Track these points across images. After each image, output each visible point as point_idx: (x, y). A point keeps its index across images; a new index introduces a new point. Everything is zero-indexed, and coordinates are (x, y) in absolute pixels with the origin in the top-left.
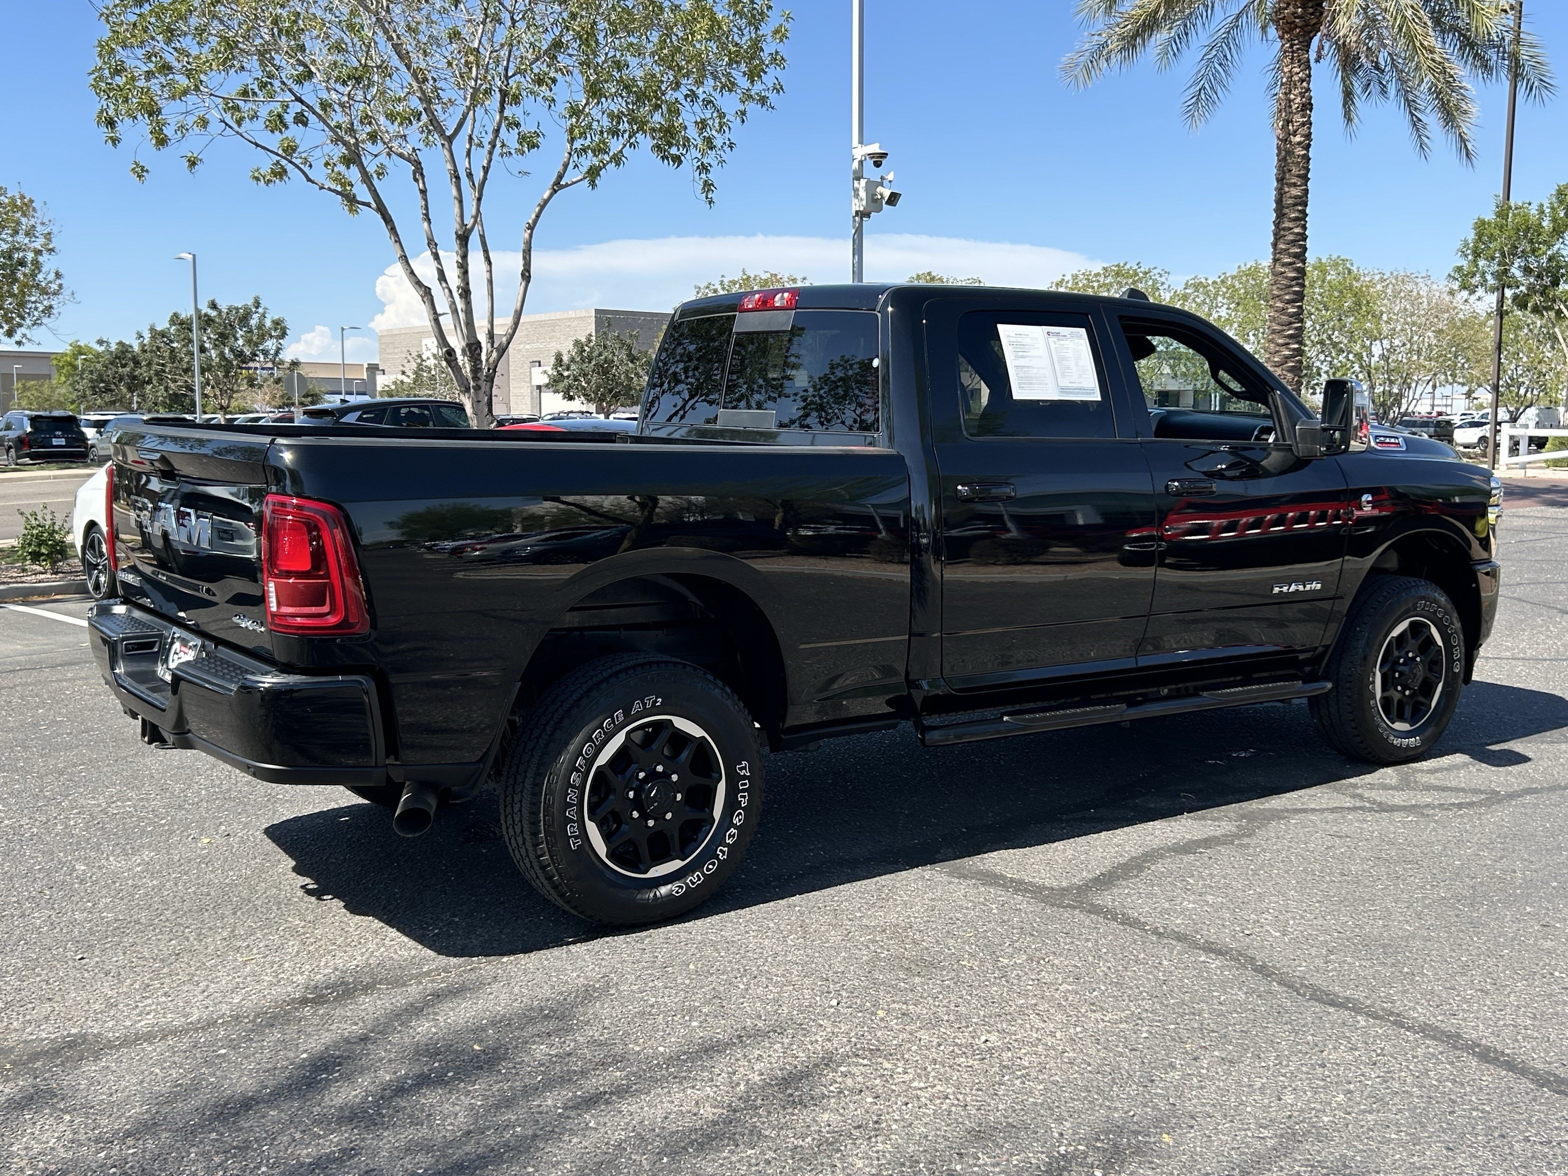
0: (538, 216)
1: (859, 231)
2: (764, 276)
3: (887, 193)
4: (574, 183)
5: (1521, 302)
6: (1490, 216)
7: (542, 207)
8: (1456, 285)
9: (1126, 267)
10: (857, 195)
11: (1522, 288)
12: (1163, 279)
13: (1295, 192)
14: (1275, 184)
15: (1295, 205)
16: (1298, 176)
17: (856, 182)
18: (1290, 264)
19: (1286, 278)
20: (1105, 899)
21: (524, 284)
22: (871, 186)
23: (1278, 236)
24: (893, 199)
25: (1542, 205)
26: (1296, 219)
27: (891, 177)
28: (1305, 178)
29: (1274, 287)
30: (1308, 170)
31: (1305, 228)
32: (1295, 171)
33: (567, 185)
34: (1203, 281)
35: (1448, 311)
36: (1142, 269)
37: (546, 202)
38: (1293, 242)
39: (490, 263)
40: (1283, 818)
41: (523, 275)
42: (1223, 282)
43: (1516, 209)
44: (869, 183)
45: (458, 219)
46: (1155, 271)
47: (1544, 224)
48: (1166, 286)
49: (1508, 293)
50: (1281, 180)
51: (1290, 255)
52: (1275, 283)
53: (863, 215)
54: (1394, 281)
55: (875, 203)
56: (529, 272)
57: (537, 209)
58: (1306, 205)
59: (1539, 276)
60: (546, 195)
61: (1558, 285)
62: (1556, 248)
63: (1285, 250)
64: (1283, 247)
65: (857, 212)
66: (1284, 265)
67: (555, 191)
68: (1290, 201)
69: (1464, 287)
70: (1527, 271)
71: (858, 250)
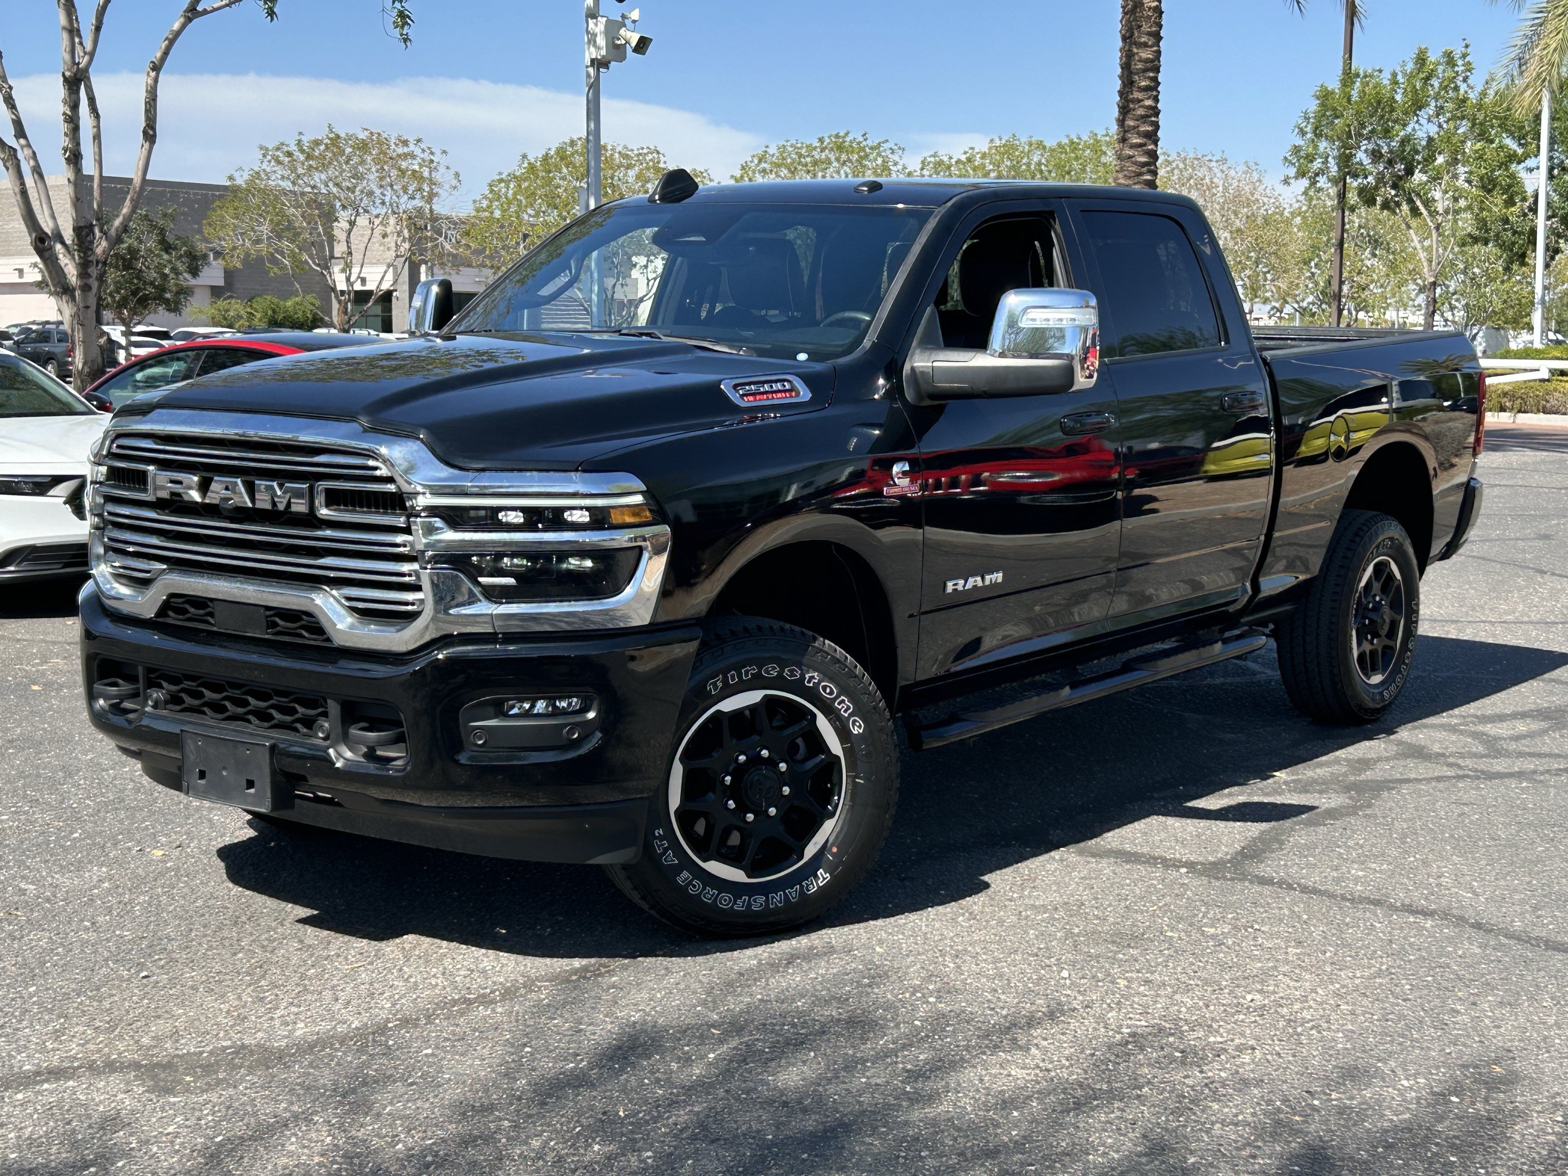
0: (166, 53)
1: (594, 87)
2: (362, 135)
3: (634, 39)
4: (215, 10)
5: (1368, 197)
6: (1334, 85)
7: (171, 42)
8: (1292, 171)
9: (848, 139)
10: (592, 41)
11: (1370, 179)
12: (896, 158)
13: (1146, 54)
14: (1120, 44)
15: (1145, 70)
16: (1149, 34)
17: (591, 22)
18: (1141, 145)
19: (1135, 163)
20: (1265, 869)
21: (147, 145)
22: (613, 28)
23: (1125, 110)
24: (642, 45)
25: (1394, 75)
26: (1147, 89)
27: (635, 15)
28: (1158, 37)
29: (1120, 175)
30: (1161, 26)
31: (1156, 100)
32: (1145, 28)
33: (205, 12)
34: (945, 159)
35: (1248, 205)
36: (869, 143)
37: (178, 34)
38: (1144, 118)
39: (97, 117)
40: (1393, 789)
41: (145, 133)
42: (969, 160)
43: (1365, 76)
44: (609, 23)
45: (67, 57)
46: (886, 146)
47: (1398, 97)
48: (900, 167)
49: (1353, 183)
50: (1128, 38)
51: (1139, 134)
52: (1121, 170)
53: (599, 64)
54: (1181, 166)
55: (617, 51)
56: (153, 128)
57: (164, 45)
58: (1158, 72)
59: (1390, 163)
60: (176, 26)
61: (1412, 174)
62: (1409, 129)
63: (1134, 127)
64: (1132, 123)
65: (592, 61)
66: (1133, 146)
67: (189, 20)
68: (1140, 66)
69: (1301, 174)
70: (1376, 155)
71: (593, 112)
